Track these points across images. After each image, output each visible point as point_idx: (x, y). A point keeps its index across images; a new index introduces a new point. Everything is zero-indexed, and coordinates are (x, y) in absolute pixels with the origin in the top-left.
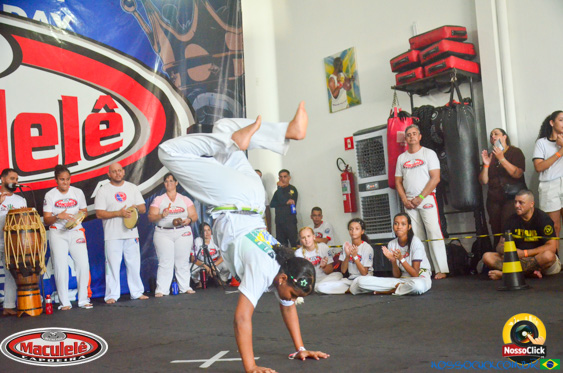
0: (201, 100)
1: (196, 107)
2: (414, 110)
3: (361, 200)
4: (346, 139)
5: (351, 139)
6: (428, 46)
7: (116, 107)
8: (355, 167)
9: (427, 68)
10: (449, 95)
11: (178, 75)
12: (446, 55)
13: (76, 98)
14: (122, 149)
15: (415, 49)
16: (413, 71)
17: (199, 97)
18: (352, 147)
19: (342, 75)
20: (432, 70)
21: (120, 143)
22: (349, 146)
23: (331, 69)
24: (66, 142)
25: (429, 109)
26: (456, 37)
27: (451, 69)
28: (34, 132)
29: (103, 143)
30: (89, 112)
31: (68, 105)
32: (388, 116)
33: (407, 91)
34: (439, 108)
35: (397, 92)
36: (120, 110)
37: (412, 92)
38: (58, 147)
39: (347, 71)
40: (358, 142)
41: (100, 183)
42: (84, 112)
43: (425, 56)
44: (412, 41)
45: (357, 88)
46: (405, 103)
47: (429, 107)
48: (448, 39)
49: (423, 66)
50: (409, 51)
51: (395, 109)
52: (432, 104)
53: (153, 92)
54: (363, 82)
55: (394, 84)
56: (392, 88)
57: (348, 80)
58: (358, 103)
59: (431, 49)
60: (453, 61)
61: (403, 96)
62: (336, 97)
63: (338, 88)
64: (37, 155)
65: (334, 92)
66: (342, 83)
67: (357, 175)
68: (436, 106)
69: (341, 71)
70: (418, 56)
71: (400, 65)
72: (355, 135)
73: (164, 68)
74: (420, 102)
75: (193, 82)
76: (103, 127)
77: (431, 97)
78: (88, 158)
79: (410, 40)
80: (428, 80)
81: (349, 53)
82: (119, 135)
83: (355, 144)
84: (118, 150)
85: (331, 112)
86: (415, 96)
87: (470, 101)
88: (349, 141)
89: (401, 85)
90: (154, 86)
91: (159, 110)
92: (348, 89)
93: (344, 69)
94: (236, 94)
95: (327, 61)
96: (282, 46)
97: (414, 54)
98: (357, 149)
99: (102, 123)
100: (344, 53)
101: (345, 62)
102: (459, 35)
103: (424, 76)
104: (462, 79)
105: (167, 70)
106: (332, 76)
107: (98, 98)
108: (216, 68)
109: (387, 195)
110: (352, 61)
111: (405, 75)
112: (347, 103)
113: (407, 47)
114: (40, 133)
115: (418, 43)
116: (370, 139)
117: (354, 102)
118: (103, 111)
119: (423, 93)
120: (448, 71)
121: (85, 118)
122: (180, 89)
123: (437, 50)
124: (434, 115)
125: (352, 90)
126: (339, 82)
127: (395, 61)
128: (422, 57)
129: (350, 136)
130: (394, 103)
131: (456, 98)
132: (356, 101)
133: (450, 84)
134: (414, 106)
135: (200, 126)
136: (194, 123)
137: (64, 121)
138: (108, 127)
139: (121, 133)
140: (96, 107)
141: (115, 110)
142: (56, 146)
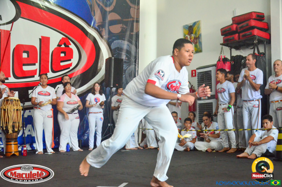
0: (116, 44)
1: (113, 47)
2: (232, 57)
3: (198, 105)
4: (192, 71)
5: (195, 71)
6: (243, 22)
7: (70, 44)
8: (196, 87)
9: (241, 34)
10: (253, 50)
11: (104, 29)
12: (253, 28)
13: (49, 38)
14: (71, 68)
15: (235, 24)
16: (234, 35)
17: (114, 42)
18: (195, 76)
19: (193, 36)
20: (244, 36)
21: (71, 65)
22: (194, 75)
23: (187, 32)
24: (42, 62)
26: (258, 18)
27: (255, 36)
28: (25, 55)
29: (62, 64)
30: (56, 46)
31: (44, 41)
32: (218, 60)
33: (229, 47)
35: (223, 46)
36: (72, 46)
37: (231, 48)
38: (37, 65)
39: (196, 34)
40: (199, 73)
41: (58, 86)
42: (53, 46)
43: (241, 28)
44: (234, 19)
45: (200, 43)
46: (227, 53)
47: (240, 56)
48: (254, 19)
49: (239, 33)
50: (232, 24)
52: (242, 55)
53: (89, 38)
54: (204, 40)
55: (222, 42)
56: (221, 44)
57: (196, 38)
58: (201, 51)
59: (244, 24)
60: (256, 32)
61: (227, 49)
64: (25, 68)
66: (192, 40)
68: (244, 56)
69: (192, 33)
70: (237, 28)
71: (226, 32)
72: (197, 69)
73: (96, 25)
74: (235, 53)
75: (112, 33)
76: (62, 55)
77: (241, 51)
78: (53, 71)
79: (232, 18)
80: (240, 41)
81: (197, 23)
82: (70, 60)
83: (197, 74)
84: (69, 68)
86: (233, 50)
87: (264, 54)
88: (194, 72)
89: (226, 43)
90: (90, 34)
91: (92, 48)
92: (196, 44)
93: (194, 32)
94: (134, 42)
95: (185, 27)
96: (161, 17)
97: (235, 26)
98: (198, 77)
99: (62, 53)
100: (195, 23)
101: (195, 28)
102: (260, 17)
103: (239, 38)
104: (260, 42)
105: (98, 26)
106: (187, 35)
107: (61, 39)
108: (124, 27)
109: (212, 103)
110: (199, 28)
111: (229, 37)
112: (194, 51)
113: (230, 22)
114: (28, 56)
115: (237, 20)
116: (206, 72)
118: (63, 46)
119: (237, 48)
120: (253, 37)
121: (53, 49)
122: (104, 37)
123: (247, 25)
124: (243, 61)
125: (198, 44)
126: (190, 39)
127: (223, 30)
128: (239, 29)
129: (195, 69)
130: (221, 53)
131: (256, 52)
132: (199, 50)
133: (253, 44)
134: (232, 55)
135: (113, 58)
136: (111, 56)
137: (42, 50)
138: (65, 55)
139: (72, 59)
140: (60, 44)
141: (70, 46)
142: (36, 64)
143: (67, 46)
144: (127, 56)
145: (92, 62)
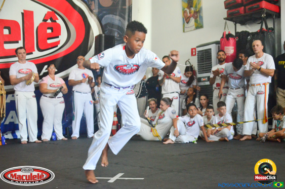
1: (104, 23)
2: (237, 33)
4: (192, 49)
5: (195, 49)
7: (58, 19)
8: (196, 68)
10: (260, 24)
13: (32, 12)
14: (59, 46)
17: (105, 16)
18: (195, 55)
19: (193, 9)
20: (250, 9)
21: (58, 42)
22: (194, 54)
24: (26, 39)
25: (246, 34)
28: (6, 32)
29: (49, 41)
31: (27, 16)
32: (222, 36)
33: (233, 21)
34: (253, 33)
35: (227, 21)
36: (59, 21)
37: (236, 22)
39: (196, 7)
40: (199, 51)
45: (201, 18)
46: (231, 28)
49: (245, 6)
51: (225, 32)
52: (248, 30)
53: (79, 12)
54: (205, 14)
55: (226, 16)
56: (224, 19)
57: (196, 12)
58: (202, 27)
60: (264, 4)
62: (188, 23)
63: (189, 18)
64: (7, 46)
65: (186, 20)
66: (192, 14)
67: (197, 72)
68: (250, 32)
69: (192, 7)
71: (230, 5)
72: (197, 47)
74: (241, 28)
75: (102, 7)
76: (49, 31)
77: (247, 26)
78: (39, 50)
82: (58, 37)
83: (197, 53)
84: (57, 46)
85: (184, 31)
86: (238, 25)
87: (273, 29)
88: (194, 50)
89: (230, 18)
90: (79, 8)
92: (196, 18)
93: (194, 6)
94: (126, 17)
98: (198, 56)
99: (48, 28)
103: (245, 12)
104: (269, 16)
106: (186, 9)
107: (46, 13)
110: (199, 1)
111: (233, 11)
112: (194, 27)
114: (10, 33)
116: (205, 50)
117: (199, 26)
118: (49, 21)
119: (243, 23)
120: (260, 10)
121: (38, 25)
122: (94, 11)
124: (249, 37)
125: (198, 19)
126: (190, 13)
127: (227, 2)
128: (244, 1)
129: (195, 47)
130: (225, 29)
131: (264, 27)
132: (200, 26)
133: (261, 18)
134: (237, 31)
135: (103, 35)
136: (101, 33)
137: (25, 26)
138: (52, 31)
139: (60, 36)
140: (46, 19)
141: (57, 21)
142: (19, 41)
143: (53, 21)
144: (119, 33)
145: (82, 40)
